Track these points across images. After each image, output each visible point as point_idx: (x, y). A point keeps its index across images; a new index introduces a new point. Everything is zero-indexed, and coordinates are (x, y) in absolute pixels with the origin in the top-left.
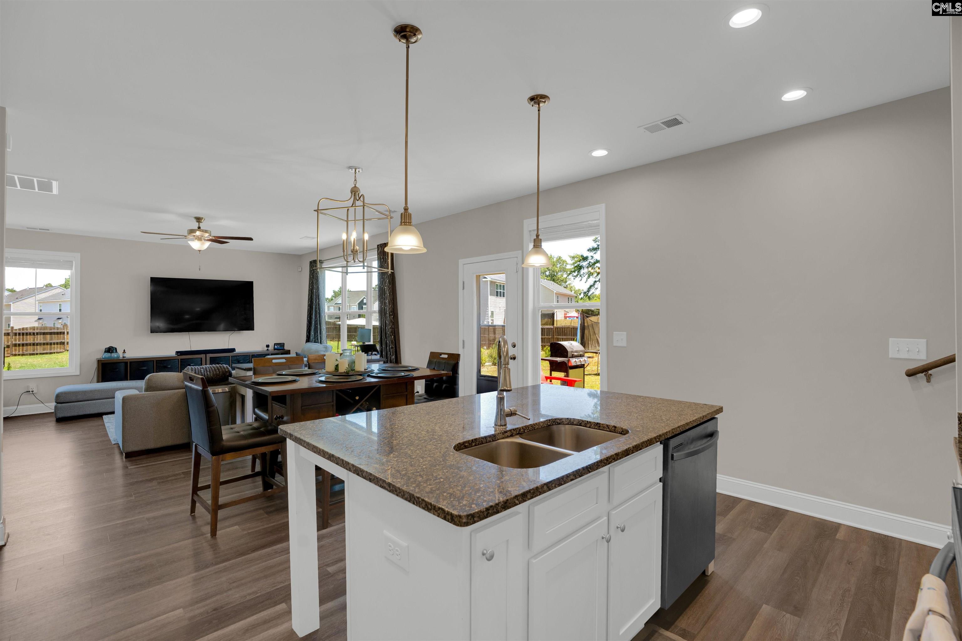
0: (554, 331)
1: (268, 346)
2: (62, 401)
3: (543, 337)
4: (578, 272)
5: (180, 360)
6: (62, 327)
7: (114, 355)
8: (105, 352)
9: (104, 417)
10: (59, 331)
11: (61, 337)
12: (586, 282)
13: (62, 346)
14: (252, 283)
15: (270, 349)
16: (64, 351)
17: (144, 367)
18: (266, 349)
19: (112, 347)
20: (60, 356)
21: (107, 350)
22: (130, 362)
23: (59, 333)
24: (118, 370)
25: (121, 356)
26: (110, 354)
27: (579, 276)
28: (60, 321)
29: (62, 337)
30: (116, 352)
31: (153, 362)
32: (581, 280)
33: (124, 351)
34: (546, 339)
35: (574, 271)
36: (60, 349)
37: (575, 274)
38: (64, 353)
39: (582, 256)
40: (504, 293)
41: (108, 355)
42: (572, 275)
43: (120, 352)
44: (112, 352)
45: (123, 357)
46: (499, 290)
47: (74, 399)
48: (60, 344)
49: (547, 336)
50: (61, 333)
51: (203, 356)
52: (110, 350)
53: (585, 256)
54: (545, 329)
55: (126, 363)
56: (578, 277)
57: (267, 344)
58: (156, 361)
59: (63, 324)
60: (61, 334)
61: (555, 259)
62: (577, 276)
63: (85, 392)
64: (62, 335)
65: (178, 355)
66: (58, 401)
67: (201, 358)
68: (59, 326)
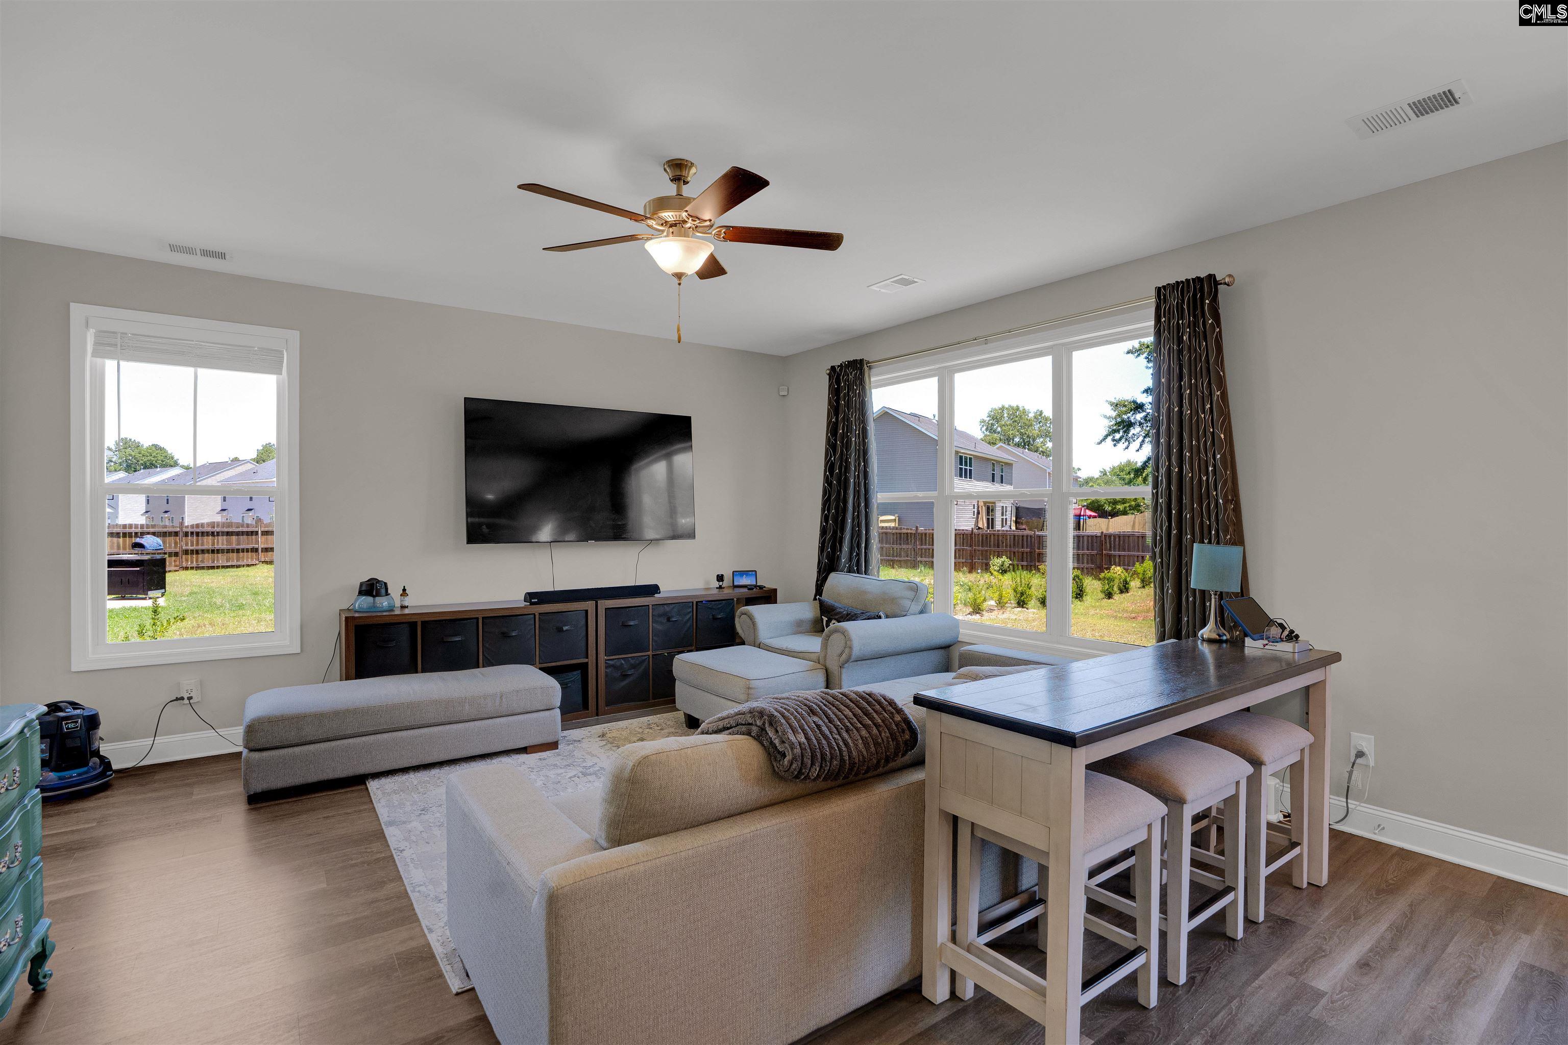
0: (1101, 541)
1: (720, 578)
2: (263, 743)
3: (1081, 552)
4: (1125, 432)
5: (537, 617)
6: (254, 523)
7: (383, 602)
8: (361, 593)
9: (372, 785)
10: (250, 529)
11: (252, 539)
12: (1138, 450)
13: (254, 554)
14: (690, 418)
15: (725, 584)
16: (257, 562)
17: (456, 635)
18: (717, 584)
19: (378, 581)
20: (251, 571)
21: (364, 588)
22: (424, 623)
23: (250, 533)
24: (394, 644)
25: (398, 604)
26: (370, 599)
27: (1123, 440)
28: (251, 514)
29: (254, 541)
30: (387, 594)
31: (475, 621)
32: (1127, 448)
33: (404, 590)
34: (1085, 557)
35: (1118, 431)
36: (252, 559)
37: (1117, 436)
38: (258, 566)
39: (1134, 402)
40: (970, 470)
41: (366, 601)
42: (1111, 437)
43: (395, 591)
44: (378, 594)
45: (403, 607)
46: (964, 467)
47: (292, 737)
48: (251, 552)
49: (1088, 550)
50: (252, 533)
51: (589, 605)
52: (372, 588)
53: (1139, 401)
54: (1083, 537)
55: (412, 625)
56: (1121, 443)
57: (720, 573)
58: (483, 618)
59: (255, 519)
60: (252, 535)
61: (1031, 415)
62: (1120, 439)
63: (320, 717)
64: (254, 537)
65: (532, 604)
66: (252, 745)
67: (587, 611)
68: (249, 521)
